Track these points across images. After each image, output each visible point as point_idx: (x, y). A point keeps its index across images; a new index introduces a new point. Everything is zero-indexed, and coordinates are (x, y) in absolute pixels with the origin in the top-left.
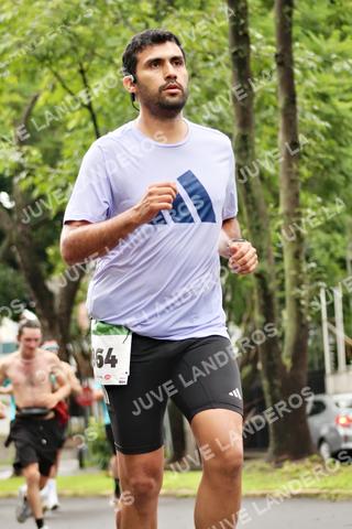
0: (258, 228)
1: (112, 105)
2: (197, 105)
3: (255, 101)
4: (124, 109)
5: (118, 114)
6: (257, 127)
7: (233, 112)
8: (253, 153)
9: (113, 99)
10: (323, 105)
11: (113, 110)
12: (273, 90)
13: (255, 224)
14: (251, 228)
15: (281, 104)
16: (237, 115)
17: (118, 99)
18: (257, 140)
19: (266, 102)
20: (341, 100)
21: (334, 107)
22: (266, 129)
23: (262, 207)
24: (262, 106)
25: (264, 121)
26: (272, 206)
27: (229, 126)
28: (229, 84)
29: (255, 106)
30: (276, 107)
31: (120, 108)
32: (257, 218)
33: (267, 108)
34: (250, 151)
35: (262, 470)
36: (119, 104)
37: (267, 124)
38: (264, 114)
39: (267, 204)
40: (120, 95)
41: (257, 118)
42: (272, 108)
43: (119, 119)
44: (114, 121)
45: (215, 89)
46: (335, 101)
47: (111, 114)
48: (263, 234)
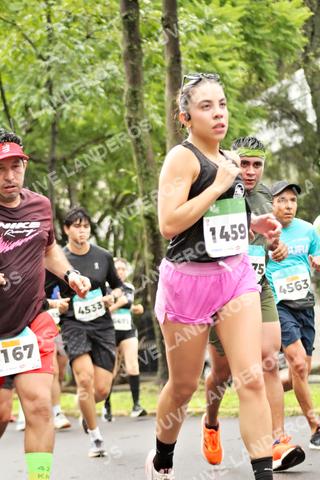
0: (147, 174)
1: (15, 63)
2: (92, 64)
3: (144, 60)
4: (26, 67)
5: (20, 72)
6: (146, 83)
7: (124, 70)
8: (143, 107)
9: (16, 59)
10: (205, 63)
11: (16, 68)
12: (160, 50)
13: (144, 171)
14: (141, 175)
15: (167, 63)
16: (128, 72)
17: (20, 59)
18: (146, 95)
19: (154, 62)
20: (221, 59)
21: (215, 65)
22: (154, 85)
23: (151, 156)
24: (150, 65)
25: (152, 78)
26: (159, 154)
27: (120, 82)
28: (120, 45)
29: (144, 65)
30: (162, 66)
31: (22, 67)
32: (146, 165)
33: (155, 66)
34: (140, 105)
35: (151, 391)
36: (21, 63)
37: (155, 81)
38: (152, 72)
39: (155, 152)
40: (23, 55)
41: (145, 76)
42: (159, 66)
43: (21, 76)
44: (17, 78)
45: (108, 50)
46: (216, 60)
47: (14, 72)
48: (151, 180)
